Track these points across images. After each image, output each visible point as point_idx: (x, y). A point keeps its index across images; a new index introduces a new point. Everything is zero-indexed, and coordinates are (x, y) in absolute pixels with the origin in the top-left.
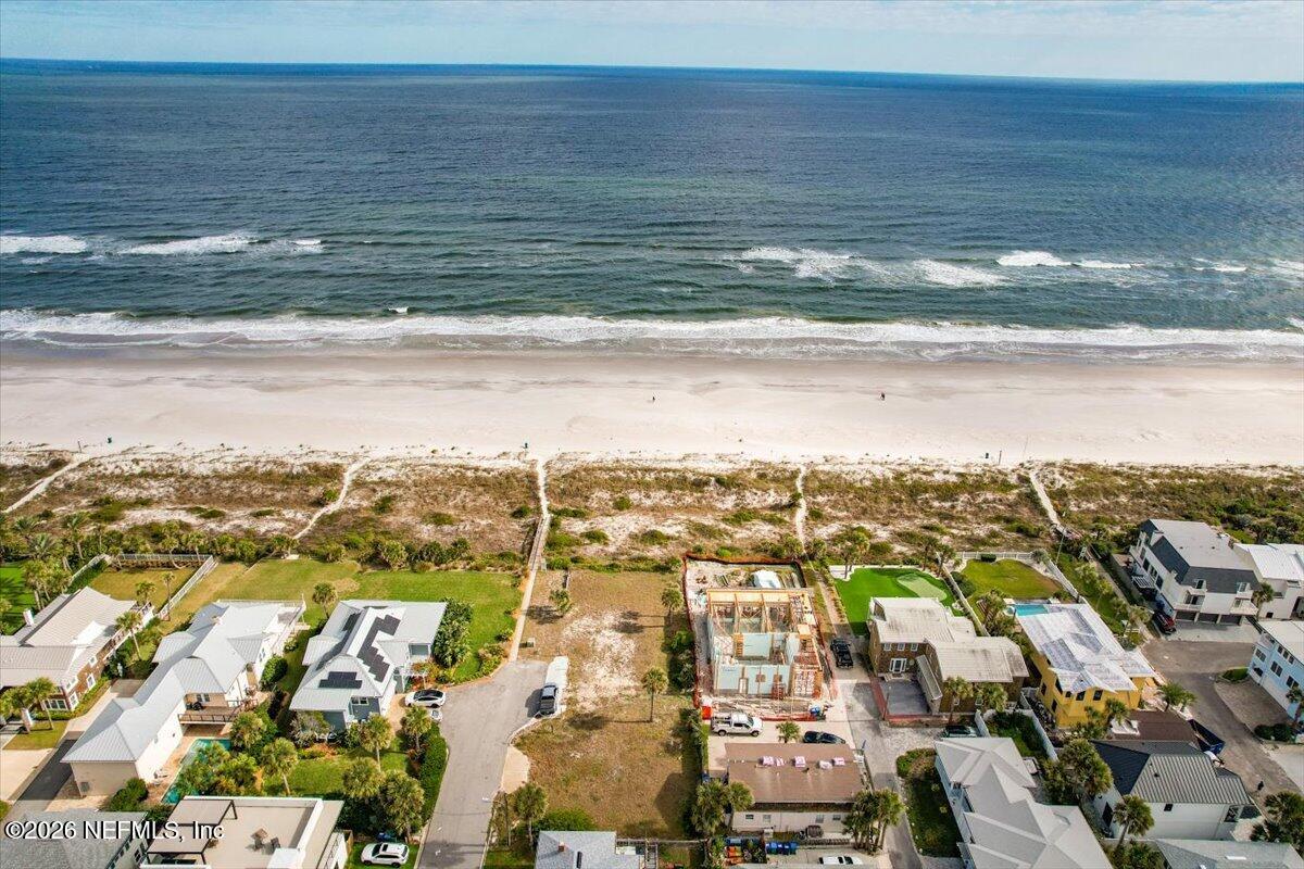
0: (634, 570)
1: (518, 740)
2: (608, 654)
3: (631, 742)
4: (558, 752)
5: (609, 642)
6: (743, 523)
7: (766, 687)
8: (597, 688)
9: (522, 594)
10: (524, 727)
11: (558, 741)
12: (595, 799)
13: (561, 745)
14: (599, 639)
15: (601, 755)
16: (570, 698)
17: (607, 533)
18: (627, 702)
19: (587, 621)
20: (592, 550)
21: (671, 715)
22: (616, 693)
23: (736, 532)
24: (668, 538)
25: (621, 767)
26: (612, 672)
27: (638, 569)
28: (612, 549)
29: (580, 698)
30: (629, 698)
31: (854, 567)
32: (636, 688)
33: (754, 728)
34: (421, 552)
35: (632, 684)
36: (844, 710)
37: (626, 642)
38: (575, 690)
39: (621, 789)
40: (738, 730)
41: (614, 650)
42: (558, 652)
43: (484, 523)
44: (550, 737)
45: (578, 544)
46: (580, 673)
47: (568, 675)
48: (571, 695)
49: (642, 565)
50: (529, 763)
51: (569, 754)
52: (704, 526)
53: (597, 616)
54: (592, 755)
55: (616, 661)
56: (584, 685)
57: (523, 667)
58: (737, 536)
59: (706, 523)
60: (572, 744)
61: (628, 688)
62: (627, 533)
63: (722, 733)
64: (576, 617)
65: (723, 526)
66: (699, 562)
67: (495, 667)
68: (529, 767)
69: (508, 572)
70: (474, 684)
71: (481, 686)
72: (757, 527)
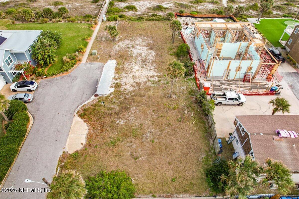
0: (150, 20)
1: (81, 112)
2: (140, 58)
3: (158, 111)
4: (108, 120)
5: (139, 52)
6: (199, 3)
7: (240, 75)
8: (134, 77)
9: (93, 31)
10: (86, 103)
11: (108, 112)
12: (135, 158)
13: (110, 115)
14: (134, 50)
15: (138, 122)
16: (117, 83)
17: (136, 7)
18: (153, 85)
19: (127, 42)
20: (130, 13)
21: (183, 92)
22: (146, 80)
23: (197, 7)
24: (166, 8)
25: (153, 131)
26: (143, 67)
27: (153, 20)
28: (139, 13)
29: (123, 84)
30: (154, 82)
31: (260, 18)
32: (158, 77)
33: (240, 101)
34: (42, 14)
35: (155, 74)
36: (288, 88)
37: (150, 52)
38: (120, 78)
39: (154, 149)
40: (231, 102)
41: (143, 55)
42: (110, 57)
43: (78, 4)
44: (103, 109)
45: (122, 11)
46: (123, 68)
47: (116, 69)
48: (118, 81)
49: (154, 18)
50: (87, 128)
51: (115, 121)
52: (182, 4)
53: (132, 39)
54: (132, 121)
55: (144, 61)
56: (125, 75)
57: (89, 66)
58: (198, 8)
59: (183, 3)
60: (118, 114)
61: (153, 76)
62: (146, 7)
63: (219, 104)
64: (121, 40)
65: (190, 4)
66: (182, 18)
67: (72, 66)
68: (87, 131)
69: (87, 23)
70: (58, 77)
71: (62, 78)
72: (206, 5)
